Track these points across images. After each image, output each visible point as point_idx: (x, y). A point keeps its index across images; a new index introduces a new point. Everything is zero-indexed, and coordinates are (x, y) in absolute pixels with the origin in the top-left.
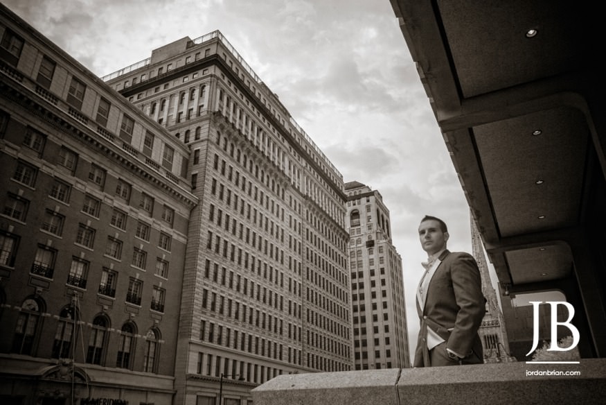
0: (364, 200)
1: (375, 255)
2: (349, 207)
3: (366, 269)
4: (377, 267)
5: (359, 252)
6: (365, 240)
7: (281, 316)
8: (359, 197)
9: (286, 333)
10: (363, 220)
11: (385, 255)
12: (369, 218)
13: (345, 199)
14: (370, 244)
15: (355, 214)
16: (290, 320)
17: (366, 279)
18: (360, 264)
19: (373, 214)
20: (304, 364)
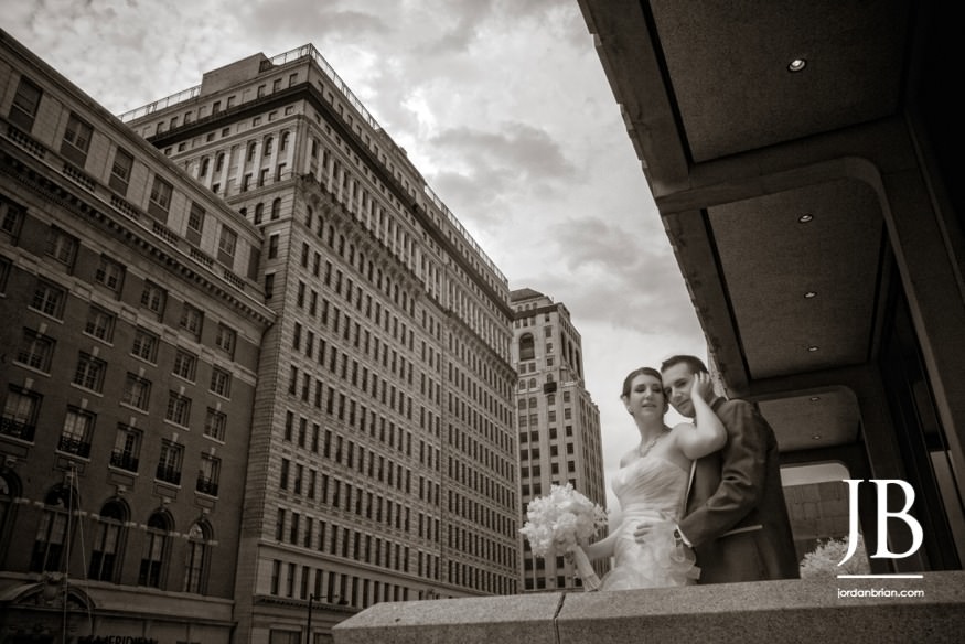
0: (540, 318)
1: (558, 406)
2: (517, 330)
3: (543, 428)
4: (560, 425)
5: (533, 402)
6: (542, 381)
7: (407, 502)
8: (533, 314)
9: (414, 529)
10: (539, 350)
11: (573, 405)
12: (549, 347)
13: (511, 316)
14: (550, 388)
15: (527, 341)
16: (421, 508)
17: (543, 444)
18: (534, 420)
19: (555, 340)
20: (443, 577)
